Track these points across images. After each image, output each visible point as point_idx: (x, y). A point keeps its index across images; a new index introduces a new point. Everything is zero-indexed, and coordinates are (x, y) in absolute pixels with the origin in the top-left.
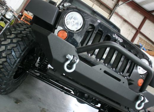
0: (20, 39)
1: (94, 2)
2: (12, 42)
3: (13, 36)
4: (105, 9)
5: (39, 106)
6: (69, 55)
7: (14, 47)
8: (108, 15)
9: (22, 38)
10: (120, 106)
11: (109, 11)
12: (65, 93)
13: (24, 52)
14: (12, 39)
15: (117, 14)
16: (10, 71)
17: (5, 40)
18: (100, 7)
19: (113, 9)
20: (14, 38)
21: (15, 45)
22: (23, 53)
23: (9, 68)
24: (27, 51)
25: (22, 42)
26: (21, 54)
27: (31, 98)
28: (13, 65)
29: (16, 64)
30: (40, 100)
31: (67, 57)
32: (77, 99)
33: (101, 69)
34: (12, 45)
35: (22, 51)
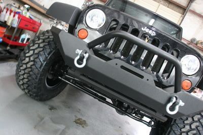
0: (47, 44)
1: (161, 1)
2: (39, 47)
3: (41, 41)
4: (176, 8)
5: (75, 116)
6: (78, 50)
7: (40, 51)
8: (181, 15)
9: (49, 42)
10: (156, 112)
11: (181, 11)
12: (99, 100)
13: (51, 55)
14: (39, 44)
15: (194, 12)
16: (38, 74)
17: (33, 46)
18: (168, 7)
19: (187, 7)
20: (41, 43)
21: (42, 49)
22: (49, 56)
23: (36, 71)
24: (53, 54)
25: (48, 46)
26: (47, 57)
27: (69, 108)
28: (40, 67)
29: (42, 68)
30: (79, 111)
31: (76, 52)
32: (116, 109)
33: (116, 64)
34: (39, 49)
35: (49, 54)
